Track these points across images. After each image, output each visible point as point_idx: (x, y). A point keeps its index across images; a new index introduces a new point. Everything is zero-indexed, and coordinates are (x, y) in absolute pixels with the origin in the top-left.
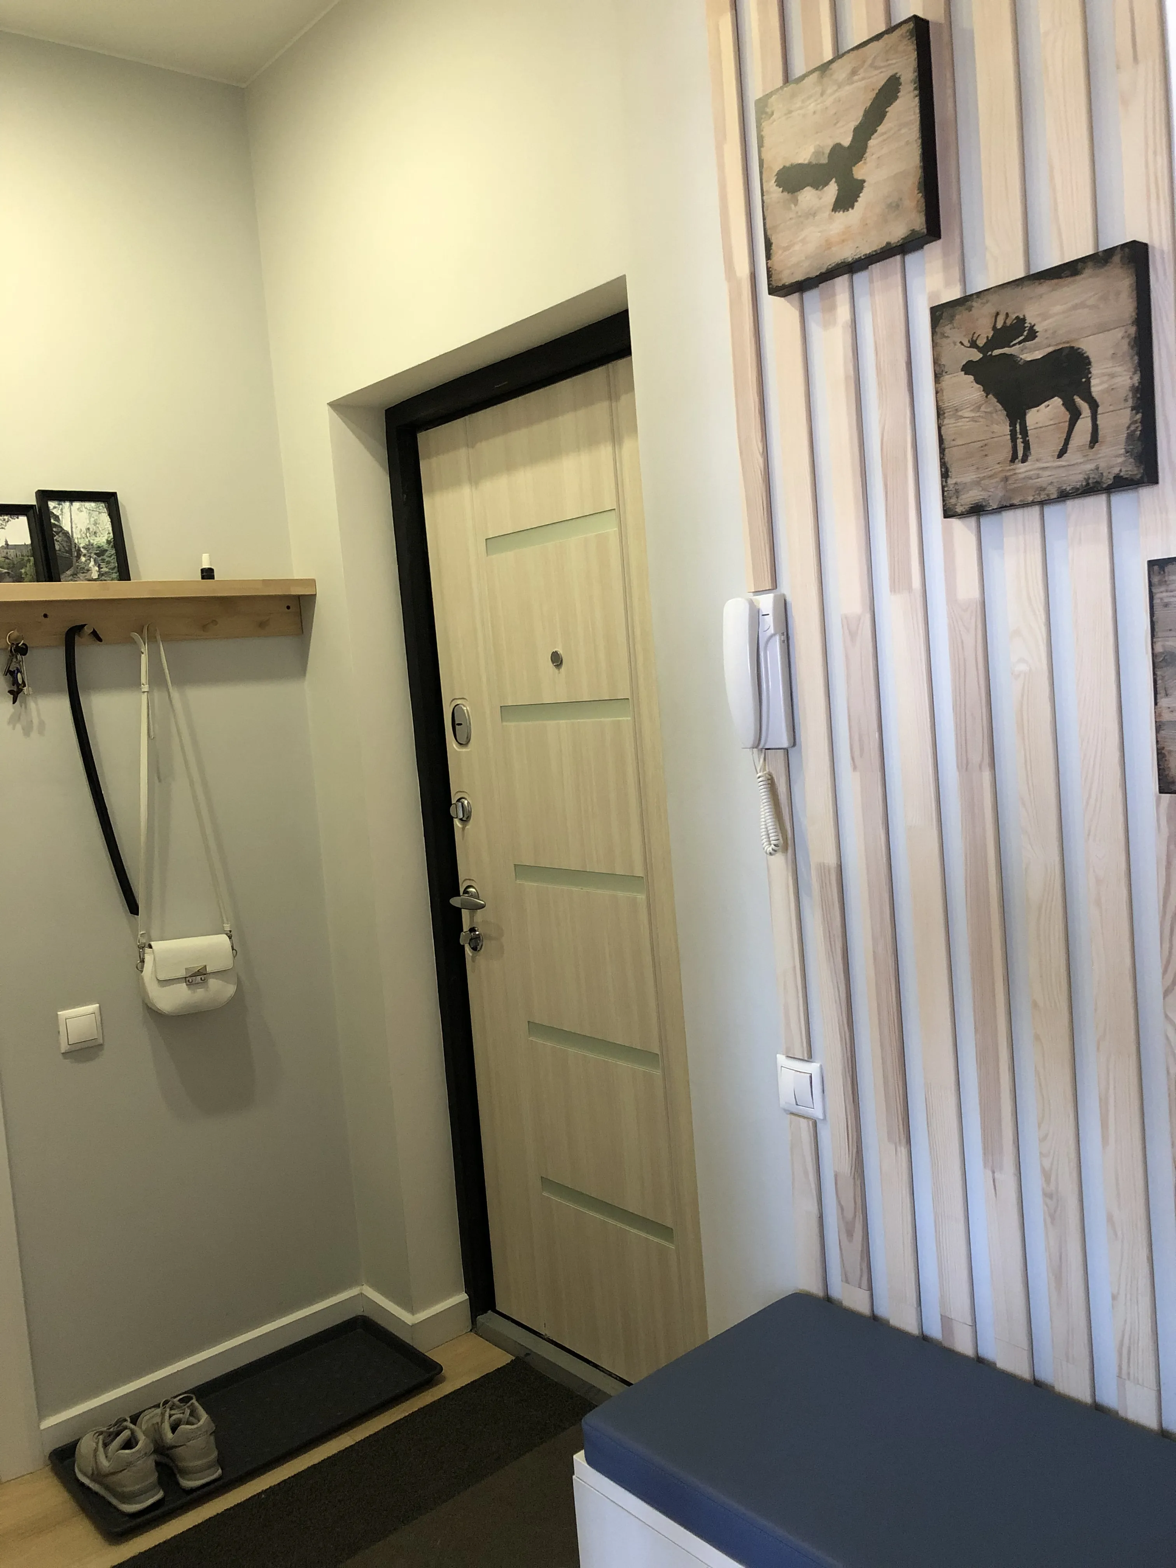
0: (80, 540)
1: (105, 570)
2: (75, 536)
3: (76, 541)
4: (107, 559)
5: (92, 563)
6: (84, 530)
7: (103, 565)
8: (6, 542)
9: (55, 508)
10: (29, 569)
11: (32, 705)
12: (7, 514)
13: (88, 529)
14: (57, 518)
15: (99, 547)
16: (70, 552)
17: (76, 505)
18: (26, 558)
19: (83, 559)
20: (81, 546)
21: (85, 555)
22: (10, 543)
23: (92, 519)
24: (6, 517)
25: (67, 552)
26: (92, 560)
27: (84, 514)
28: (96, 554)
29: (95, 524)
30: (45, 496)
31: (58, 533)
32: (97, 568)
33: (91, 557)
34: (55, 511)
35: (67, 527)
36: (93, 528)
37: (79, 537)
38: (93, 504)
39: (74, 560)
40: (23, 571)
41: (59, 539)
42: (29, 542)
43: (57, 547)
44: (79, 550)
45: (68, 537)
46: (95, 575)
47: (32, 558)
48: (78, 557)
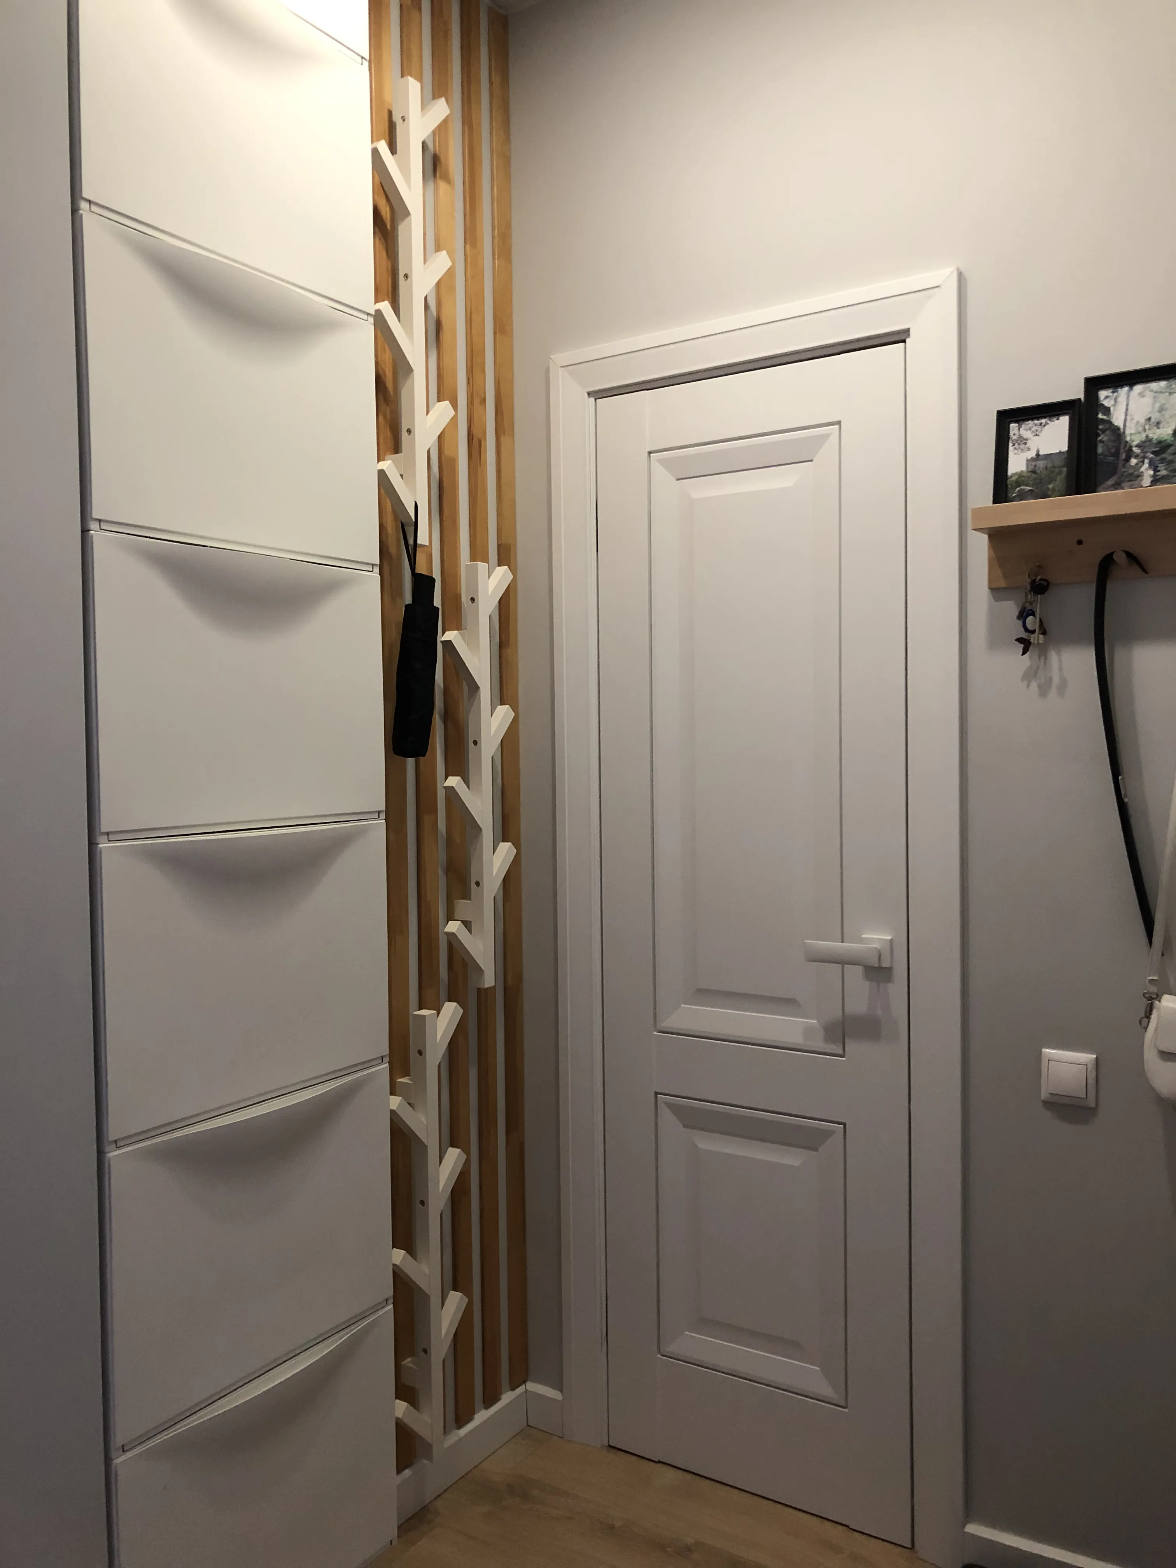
0: (1133, 435)
1: (1164, 472)
2: (1128, 432)
3: (1128, 439)
4: (1170, 458)
5: (1146, 465)
6: (1142, 421)
7: (1161, 467)
8: (1038, 451)
9: (1107, 397)
10: (1059, 482)
11: (1053, 656)
12: (1045, 417)
13: (1149, 419)
14: (1107, 411)
15: (1160, 442)
16: (1117, 454)
17: (1138, 388)
18: (1057, 470)
19: (1134, 461)
20: (1135, 443)
21: (1136, 457)
22: (1041, 453)
23: (1157, 405)
24: (1043, 421)
25: (1112, 455)
26: (1146, 461)
27: (1148, 400)
28: (1153, 453)
29: (1161, 410)
30: (1094, 384)
31: (1104, 431)
32: (1152, 472)
33: (1145, 457)
34: (1106, 403)
35: (1118, 419)
36: (1155, 417)
37: (1133, 431)
38: (1163, 384)
39: (1121, 463)
40: (1050, 486)
41: (1105, 439)
42: (1065, 448)
43: (1100, 450)
44: (1130, 450)
45: (1117, 434)
46: (1147, 480)
47: (1065, 469)
48: (1128, 460)
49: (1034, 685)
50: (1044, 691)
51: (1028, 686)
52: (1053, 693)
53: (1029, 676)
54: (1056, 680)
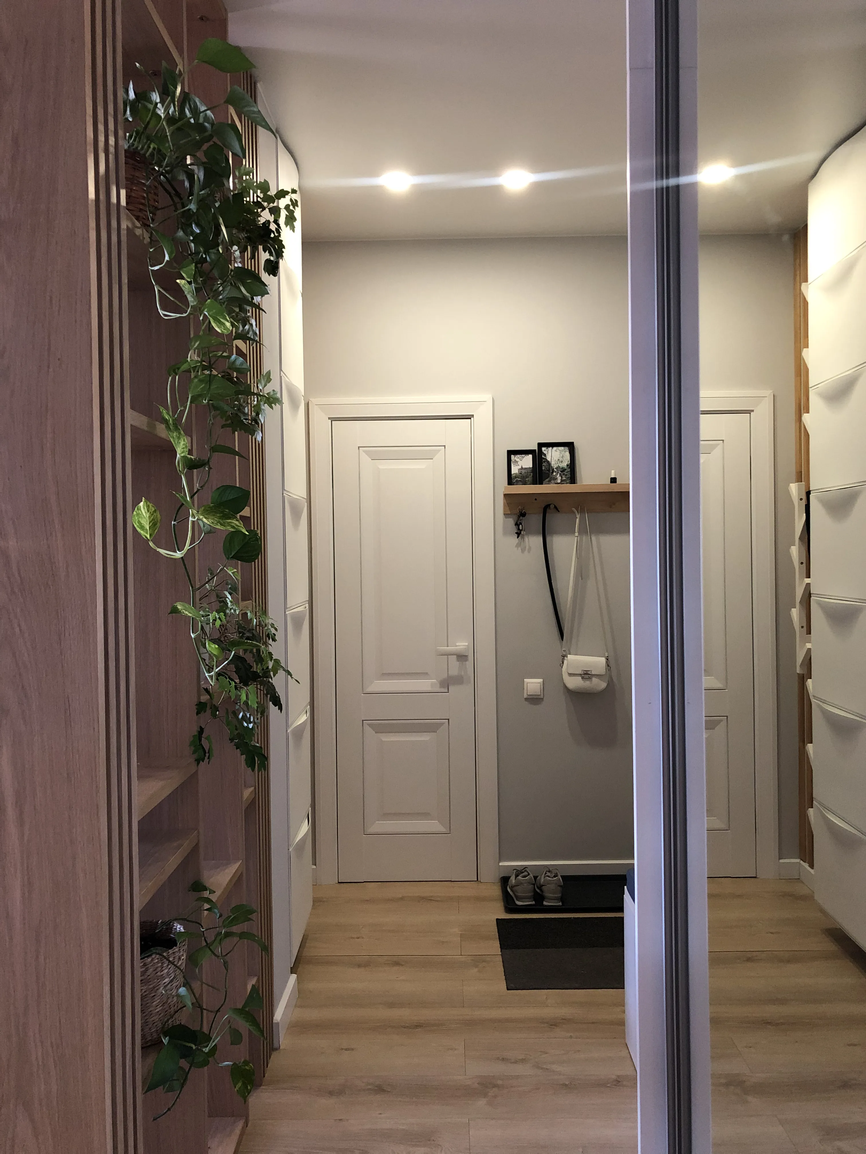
0: (554, 465)
1: (564, 478)
2: (552, 463)
3: (552, 465)
4: (566, 474)
5: (559, 475)
6: (557, 460)
7: (563, 476)
8: (522, 467)
9: (545, 450)
10: (530, 479)
11: (526, 539)
12: (523, 454)
13: (559, 460)
14: (545, 455)
15: (563, 468)
16: (549, 470)
17: (555, 448)
18: (529, 474)
19: (554, 474)
20: (555, 467)
21: (555, 472)
22: (523, 467)
23: (561, 455)
24: (523, 456)
25: (548, 470)
26: (559, 474)
27: (558, 453)
28: (561, 471)
29: (562, 457)
30: (541, 445)
31: (544, 462)
32: (560, 478)
33: (558, 473)
34: (545, 452)
35: (549, 459)
36: (561, 459)
37: (554, 463)
38: (563, 448)
39: (550, 474)
40: (527, 479)
41: (545, 465)
42: (531, 466)
43: (543, 468)
44: (553, 469)
45: (549, 463)
46: (559, 481)
47: (532, 474)
48: (553, 473)
49: (519, 548)
50: (523, 551)
51: (518, 549)
52: (526, 552)
53: (518, 545)
54: (527, 548)
